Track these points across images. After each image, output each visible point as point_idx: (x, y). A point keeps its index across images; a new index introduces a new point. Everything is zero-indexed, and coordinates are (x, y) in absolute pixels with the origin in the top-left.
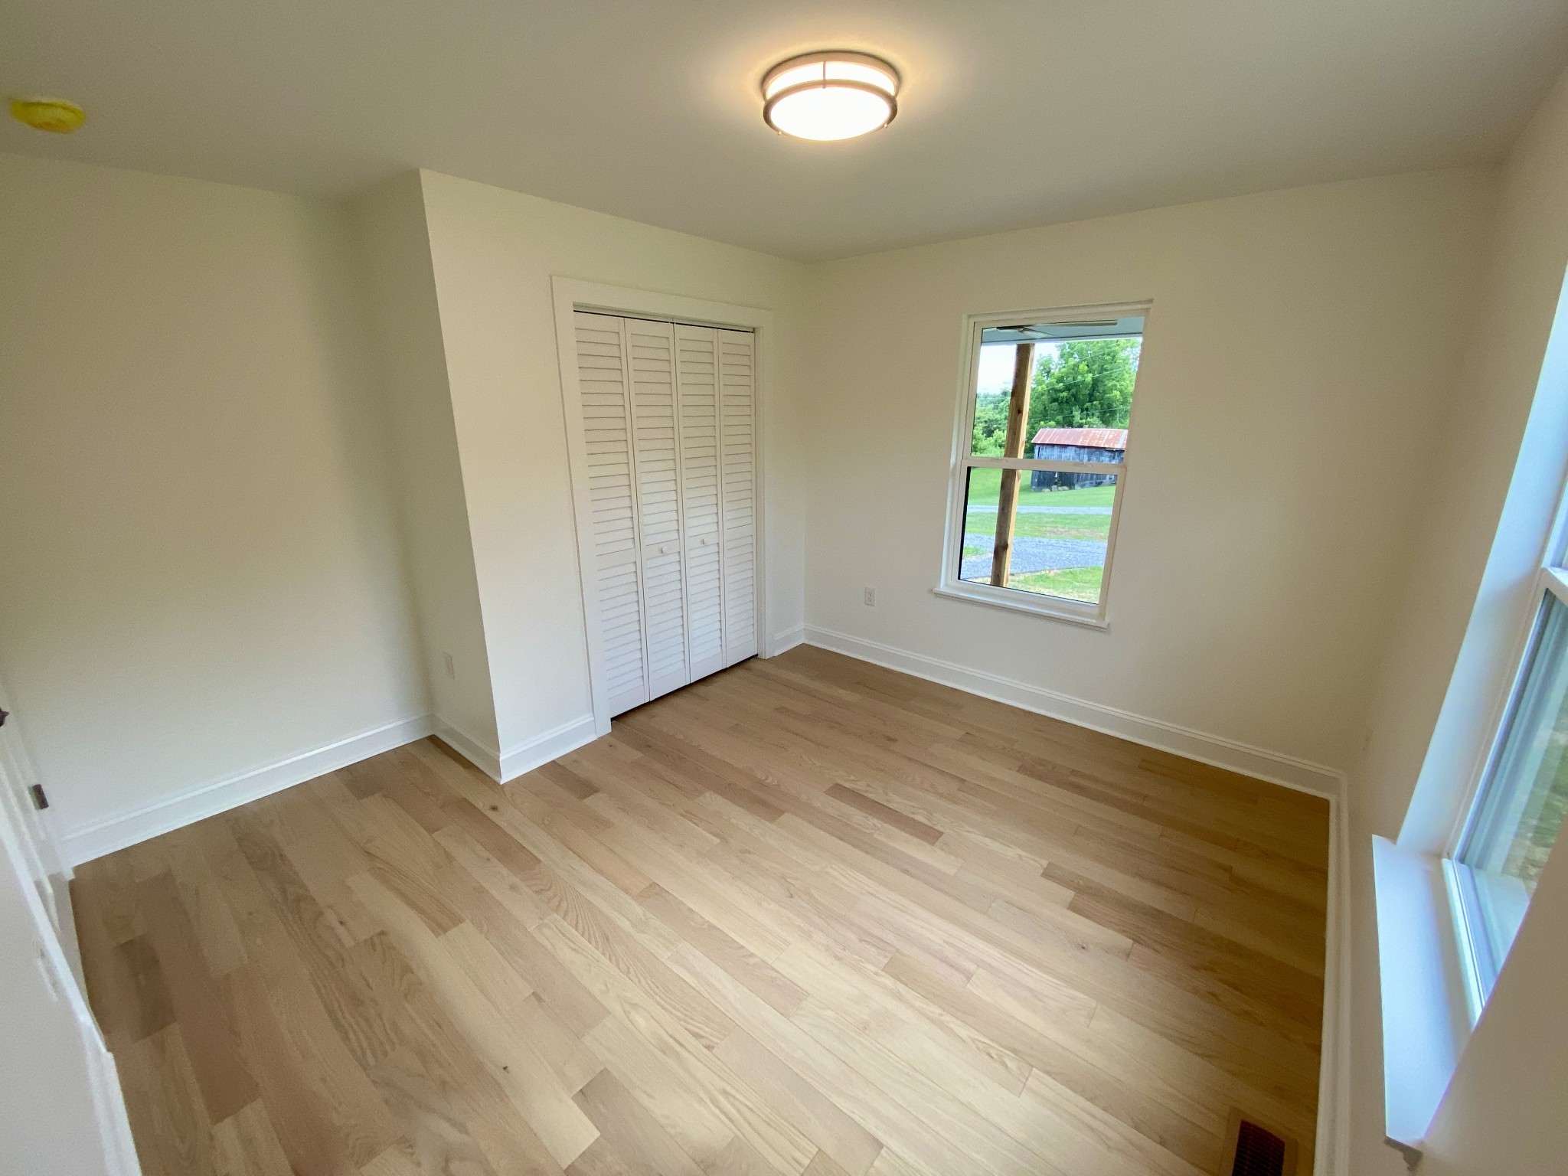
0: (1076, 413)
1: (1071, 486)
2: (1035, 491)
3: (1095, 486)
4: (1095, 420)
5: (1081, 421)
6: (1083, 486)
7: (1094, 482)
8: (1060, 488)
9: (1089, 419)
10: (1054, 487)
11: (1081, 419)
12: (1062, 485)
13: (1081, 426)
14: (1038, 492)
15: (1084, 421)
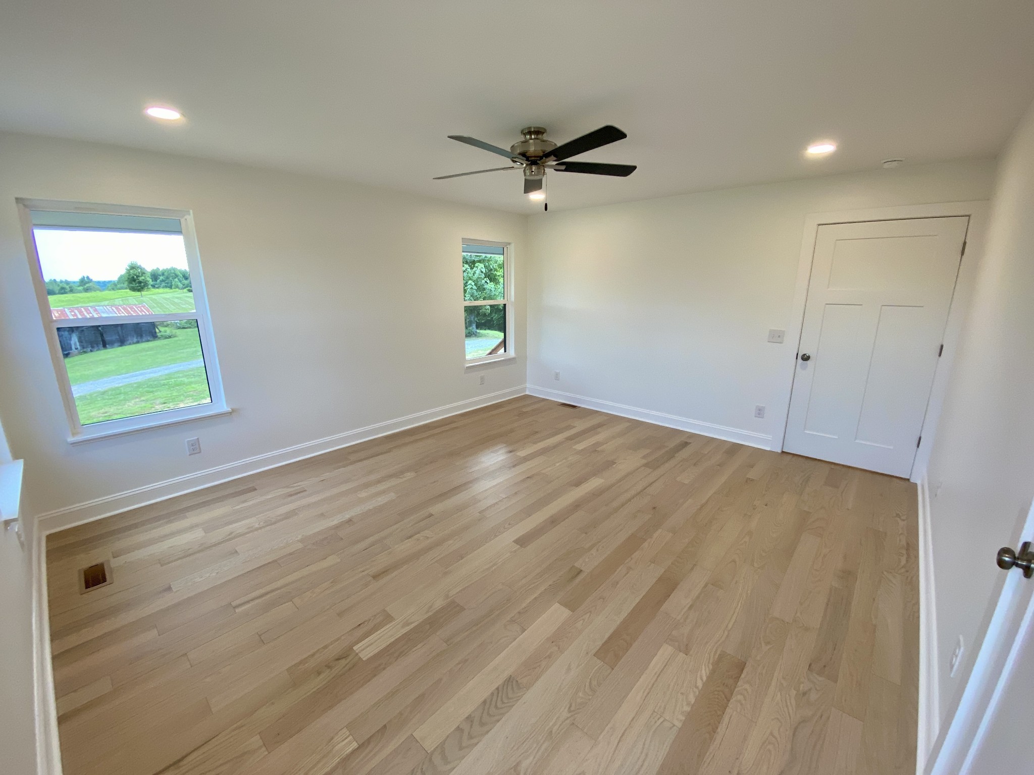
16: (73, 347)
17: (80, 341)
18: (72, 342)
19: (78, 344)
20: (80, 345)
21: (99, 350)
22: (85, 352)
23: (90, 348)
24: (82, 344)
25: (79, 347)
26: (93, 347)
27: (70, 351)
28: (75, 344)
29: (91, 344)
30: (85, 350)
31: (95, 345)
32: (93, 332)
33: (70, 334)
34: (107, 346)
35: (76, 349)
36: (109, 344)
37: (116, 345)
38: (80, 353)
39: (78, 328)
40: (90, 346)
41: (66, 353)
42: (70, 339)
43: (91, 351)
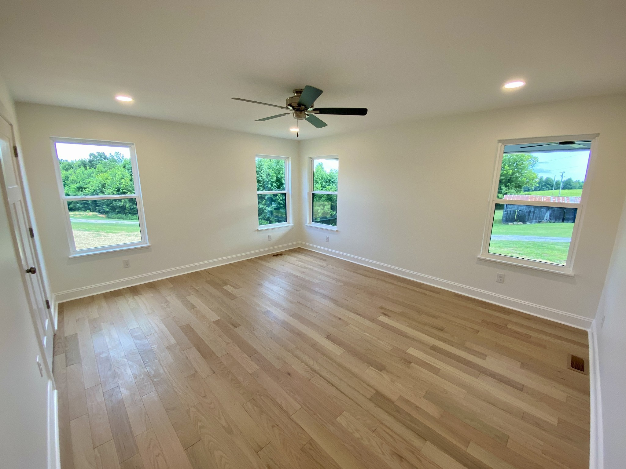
0: (504, 188)
1: (524, 222)
2: (504, 223)
3: (538, 223)
4: (513, 191)
5: (506, 191)
6: (531, 223)
7: (537, 221)
8: (518, 223)
9: (510, 190)
10: (515, 222)
11: (506, 190)
12: (519, 222)
13: (506, 194)
14: (506, 224)
15: (508, 191)
16: (545, 218)
17: (550, 216)
18: (546, 216)
19: (548, 217)
20: (549, 218)
21: (559, 222)
22: (550, 222)
23: (554, 221)
24: (550, 217)
25: (548, 219)
26: (556, 220)
27: (543, 220)
28: (547, 217)
29: (555, 219)
30: (551, 221)
31: (558, 219)
32: (559, 212)
33: (547, 211)
34: (565, 221)
35: (546, 219)
36: (566, 220)
37: (570, 221)
38: (547, 222)
39: (552, 207)
40: (554, 219)
41: (540, 220)
42: (546, 214)
43: (554, 222)
